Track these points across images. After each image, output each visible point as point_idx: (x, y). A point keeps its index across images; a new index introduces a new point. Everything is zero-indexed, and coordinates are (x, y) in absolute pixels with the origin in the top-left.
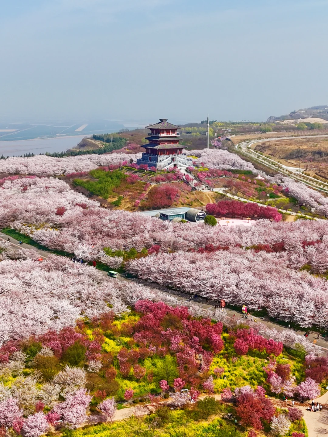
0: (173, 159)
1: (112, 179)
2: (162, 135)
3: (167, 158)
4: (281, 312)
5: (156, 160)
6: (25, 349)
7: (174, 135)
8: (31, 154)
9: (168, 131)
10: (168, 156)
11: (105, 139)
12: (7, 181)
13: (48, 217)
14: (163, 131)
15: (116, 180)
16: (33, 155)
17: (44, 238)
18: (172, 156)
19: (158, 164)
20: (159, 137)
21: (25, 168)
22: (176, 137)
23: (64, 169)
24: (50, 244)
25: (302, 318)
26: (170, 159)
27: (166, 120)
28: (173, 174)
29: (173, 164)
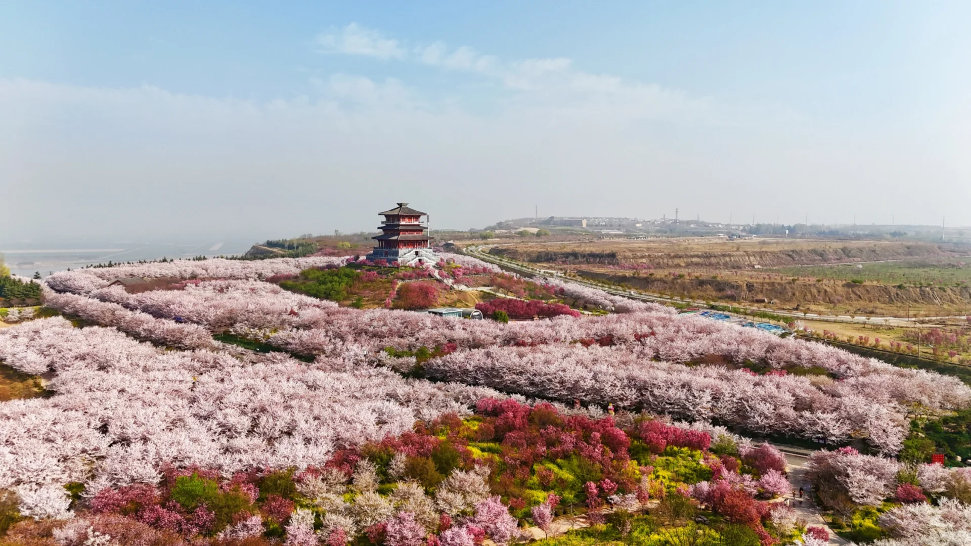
0: (417, 253)
1: (340, 278)
2: (402, 223)
3: (409, 252)
4: (668, 406)
5: (397, 254)
6: (372, 458)
7: (416, 223)
8: (202, 257)
9: (410, 217)
10: (410, 249)
11: (287, 245)
12: (189, 284)
13: (281, 318)
14: (404, 217)
15: (346, 279)
16: (205, 259)
17: (290, 341)
18: (415, 250)
19: (400, 260)
20: (399, 225)
21: (204, 272)
22: (418, 225)
23: (259, 272)
24: (300, 348)
25: (697, 412)
26: (413, 252)
27: (407, 204)
28: (420, 271)
29: (417, 259)
